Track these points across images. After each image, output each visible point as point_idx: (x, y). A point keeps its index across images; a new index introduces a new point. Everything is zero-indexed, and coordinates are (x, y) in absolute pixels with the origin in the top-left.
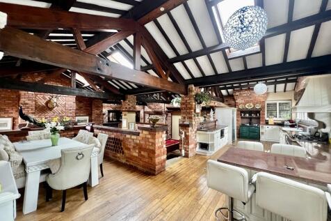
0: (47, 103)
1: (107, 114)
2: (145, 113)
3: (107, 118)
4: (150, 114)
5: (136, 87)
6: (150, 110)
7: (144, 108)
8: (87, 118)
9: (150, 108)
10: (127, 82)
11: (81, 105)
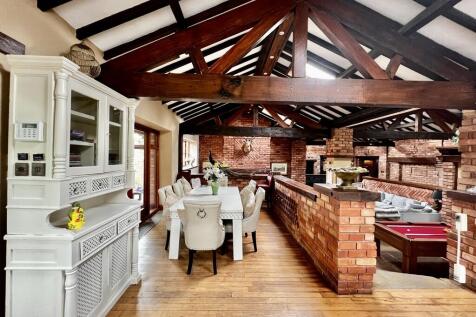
0: (243, 148)
1: (319, 161)
2: (389, 160)
3: (319, 167)
4: (401, 162)
5: (347, 112)
6: (403, 155)
7: (387, 152)
8: (285, 165)
9: (402, 150)
10: (327, 106)
11: (278, 148)
